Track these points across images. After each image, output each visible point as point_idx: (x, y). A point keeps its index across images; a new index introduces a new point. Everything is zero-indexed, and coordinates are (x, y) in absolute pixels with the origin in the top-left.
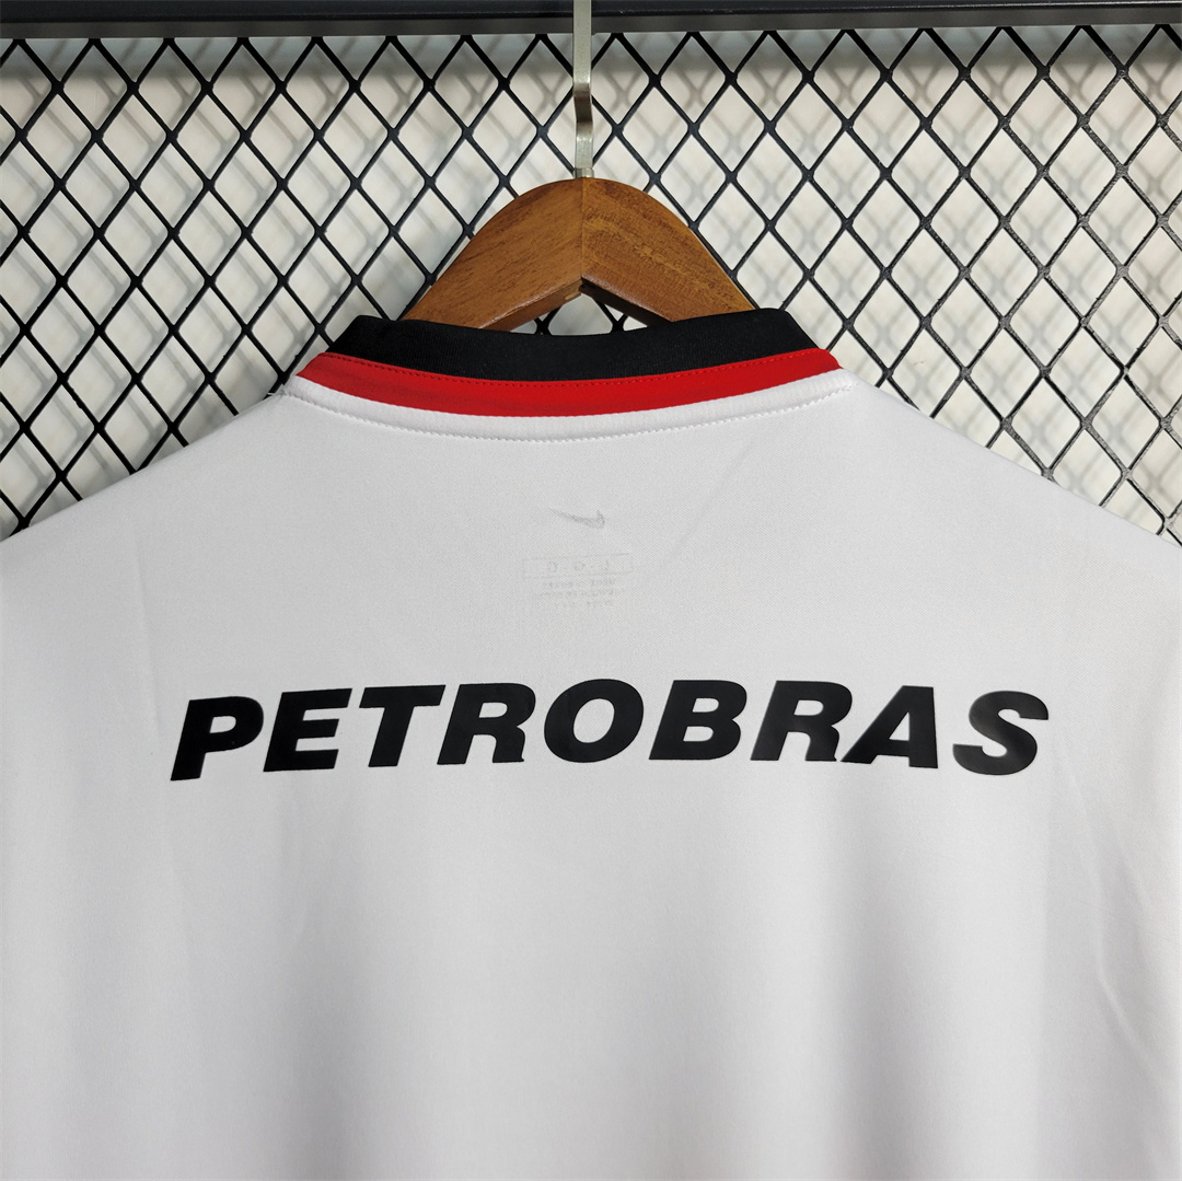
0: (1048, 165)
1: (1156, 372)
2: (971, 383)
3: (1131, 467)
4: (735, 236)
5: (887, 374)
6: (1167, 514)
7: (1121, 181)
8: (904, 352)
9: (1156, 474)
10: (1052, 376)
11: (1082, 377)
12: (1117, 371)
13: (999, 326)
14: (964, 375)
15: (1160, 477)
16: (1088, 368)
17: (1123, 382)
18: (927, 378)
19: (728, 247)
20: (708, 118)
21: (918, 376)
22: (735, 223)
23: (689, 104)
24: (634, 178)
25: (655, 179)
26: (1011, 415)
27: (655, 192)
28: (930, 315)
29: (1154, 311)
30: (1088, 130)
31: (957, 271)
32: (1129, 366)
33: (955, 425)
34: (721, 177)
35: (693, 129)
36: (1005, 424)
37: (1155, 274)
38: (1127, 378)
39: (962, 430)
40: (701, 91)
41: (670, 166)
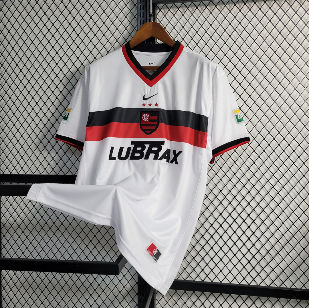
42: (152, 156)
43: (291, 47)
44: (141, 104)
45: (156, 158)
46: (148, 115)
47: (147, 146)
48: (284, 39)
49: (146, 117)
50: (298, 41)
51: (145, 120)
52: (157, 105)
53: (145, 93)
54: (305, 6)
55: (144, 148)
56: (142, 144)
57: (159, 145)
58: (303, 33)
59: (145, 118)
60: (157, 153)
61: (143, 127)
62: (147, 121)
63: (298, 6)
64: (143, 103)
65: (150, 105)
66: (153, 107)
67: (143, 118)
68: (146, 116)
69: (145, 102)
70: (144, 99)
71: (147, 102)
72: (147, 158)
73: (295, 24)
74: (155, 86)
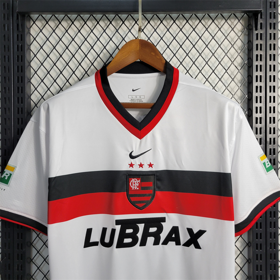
0: (214, 36)
1: (233, 71)
2: (201, 73)
3: (227, 87)
4: (162, 48)
5: (188, 71)
6: (233, 94)
7: (226, 39)
8: (190, 68)
9: (232, 88)
10: (215, 72)
11: (220, 72)
12: (225, 71)
13: (206, 64)
14: (200, 71)
15: (233, 89)
16: (221, 71)
17: (226, 73)
18: (195, 72)
19: (161, 50)
20: (158, 28)
21: (193, 72)
22: (162, 46)
23: (155, 26)
24: (145, 38)
25: (149, 39)
26: (208, 78)
27: (149, 41)
28: (195, 62)
29: (231, 61)
30: (220, 31)
31: (199, 54)
32: (227, 70)
33: (199, 80)
34: (160, 38)
35: (155, 30)
36: (207, 80)
37: (232, 55)
38: (227, 72)
39: (200, 81)
40: (156, 23)
41: (151, 36)
42: (151, 240)
43: (209, 82)
44: (128, 164)
45: (156, 243)
46: (138, 180)
47: (141, 227)
48: (199, 71)
49: (135, 184)
50: (216, 75)
51: (134, 188)
52: (151, 165)
53: (132, 149)
54: (224, 29)
55: (136, 230)
56: (133, 224)
57: (158, 223)
58: (222, 64)
59: (133, 185)
60: (157, 236)
61: (133, 199)
62: (138, 189)
63: (216, 29)
64: (130, 164)
65: (141, 165)
66: (146, 168)
67: (130, 184)
68: (136, 181)
69: (133, 161)
70: (132, 157)
71: (136, 162)
72: (143, 243)
73: (212, 53)
74: (146, 139)
